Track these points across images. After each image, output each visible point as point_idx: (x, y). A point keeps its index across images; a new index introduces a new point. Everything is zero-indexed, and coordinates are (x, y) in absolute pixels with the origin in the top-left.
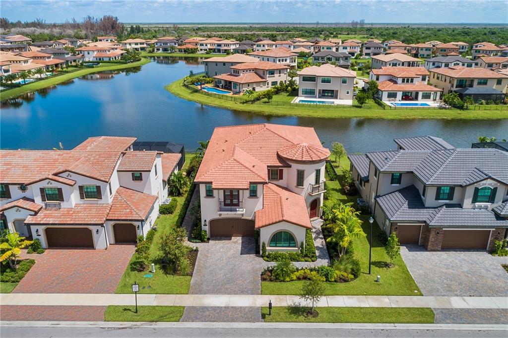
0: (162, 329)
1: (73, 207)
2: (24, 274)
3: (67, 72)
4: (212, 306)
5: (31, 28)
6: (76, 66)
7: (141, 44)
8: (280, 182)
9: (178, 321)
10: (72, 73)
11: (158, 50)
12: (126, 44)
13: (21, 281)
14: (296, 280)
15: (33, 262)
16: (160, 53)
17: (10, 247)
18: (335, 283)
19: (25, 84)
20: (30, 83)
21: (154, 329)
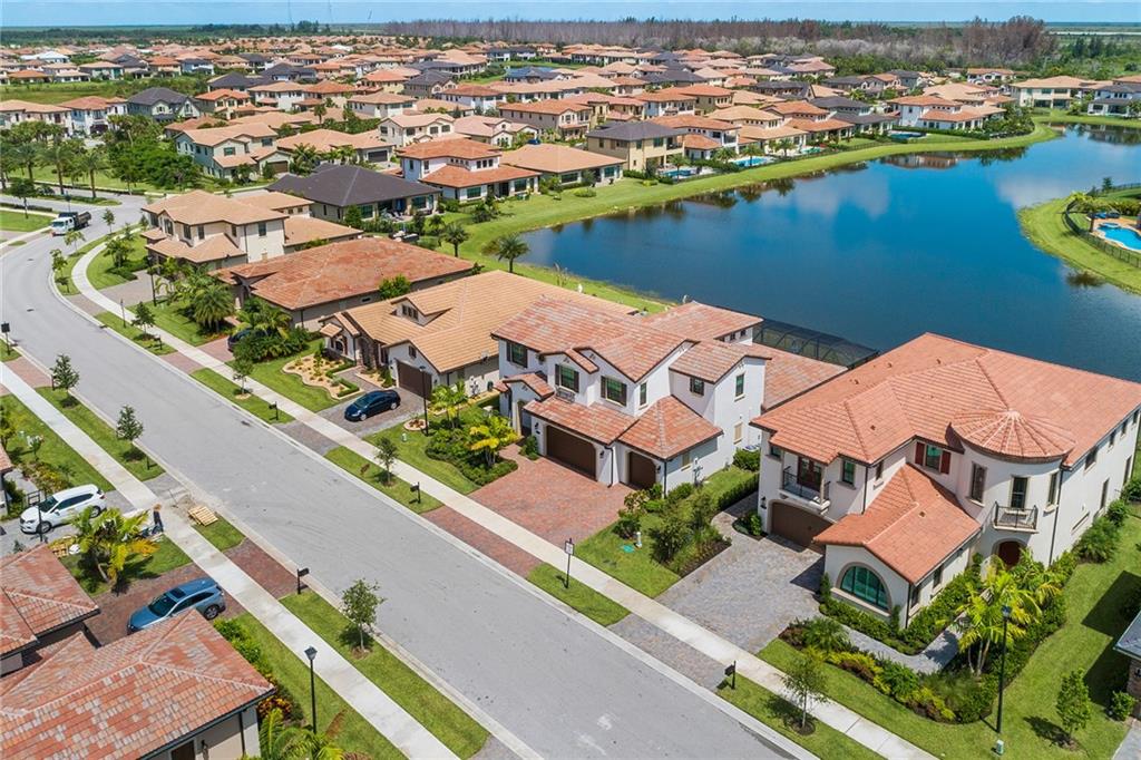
0: (577, 624)
1: (588, 405)
2: (495, 479)
3: (844, 149)
4: (667, 631)
5: (853, 41)
6: (872, 137)
7: (1058, 91)
8: (941, 478)
9: (605, 626)
10: (854, 152)
11: (1098, 108)
12: (1019, 89)
13: (486, 486)
14: (836, 665)
15: (514, 467)
16: (1103, 116)
17: (488, 434)
18: (904, 707)
19: (751, 167)
20: (760, 166)
21: (568, 619)
